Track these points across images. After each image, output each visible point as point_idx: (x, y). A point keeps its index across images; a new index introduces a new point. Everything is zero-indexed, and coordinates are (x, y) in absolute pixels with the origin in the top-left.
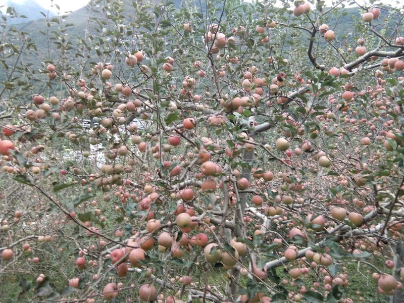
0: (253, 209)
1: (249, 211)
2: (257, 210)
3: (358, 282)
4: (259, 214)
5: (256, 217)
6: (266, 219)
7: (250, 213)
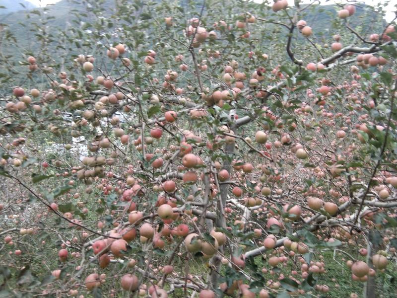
0: (234, 201)
1: (231, 202)
2: (238, 201)
4: (239, 205)
5: (237, 208)
6: (246, 209)
7: (231, 204)
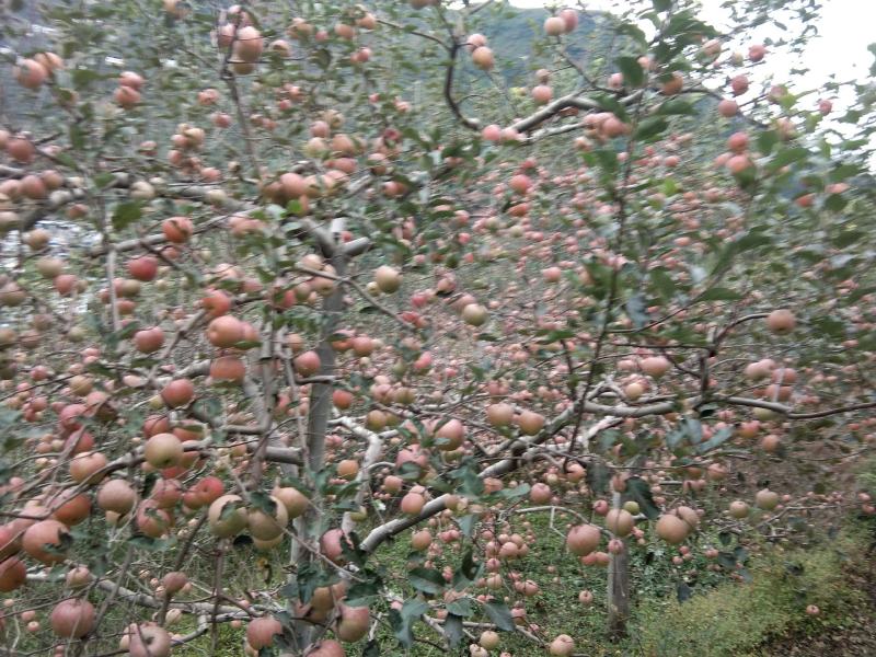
0: (347, 420)
1: (340, 424)
2: (358, 421)
3: (553, 549)
4: (360, 429)
5: (354, 437)
6: (374, 438)
7: (343, 429)
